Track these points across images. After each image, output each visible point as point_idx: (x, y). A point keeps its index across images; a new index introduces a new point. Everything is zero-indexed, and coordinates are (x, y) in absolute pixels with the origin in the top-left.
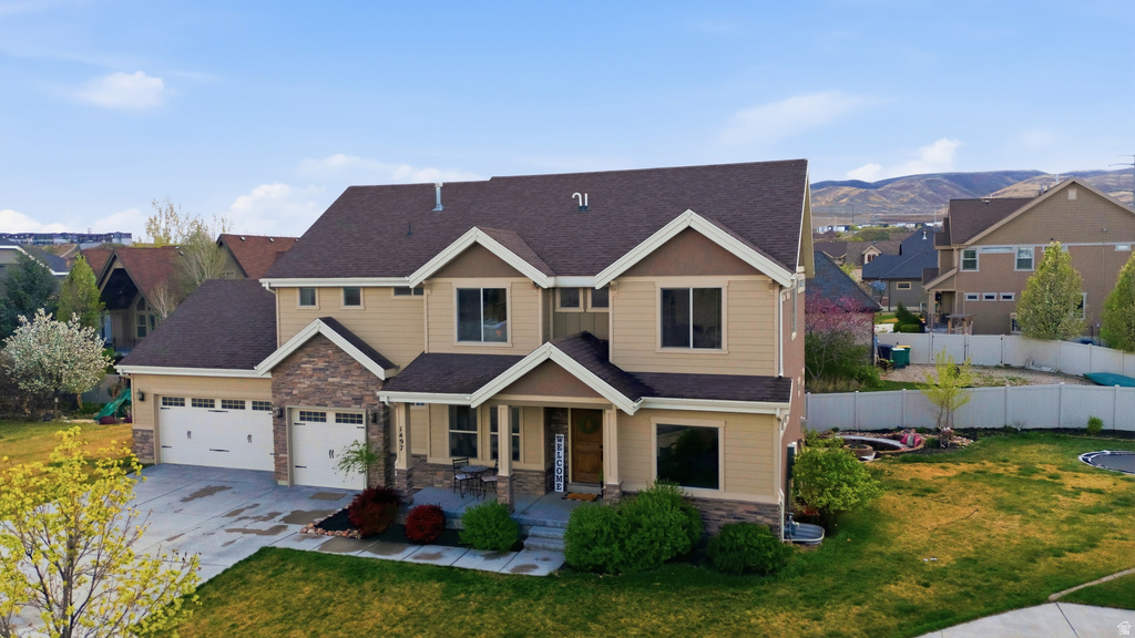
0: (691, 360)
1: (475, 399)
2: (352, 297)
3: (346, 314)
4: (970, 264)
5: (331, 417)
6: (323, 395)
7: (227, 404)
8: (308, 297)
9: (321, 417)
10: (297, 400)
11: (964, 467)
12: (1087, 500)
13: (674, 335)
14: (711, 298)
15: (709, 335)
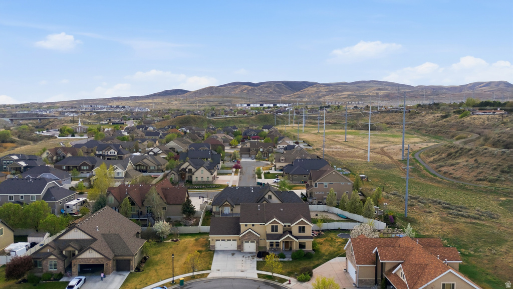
0: (302, 234)
1: (279, 241)
2: (253, 225)
3: (252, 228)
4: (316, 186)
5: (250, 242)
6: (249, 239)
7: (228, 240)
8: (246, 225)
9: (248, 242)
10: (245, 240)
11: (324, 239)
12: (339, 243)
13: (300, 231)
14: (304, 227)
15: (304, 231)
